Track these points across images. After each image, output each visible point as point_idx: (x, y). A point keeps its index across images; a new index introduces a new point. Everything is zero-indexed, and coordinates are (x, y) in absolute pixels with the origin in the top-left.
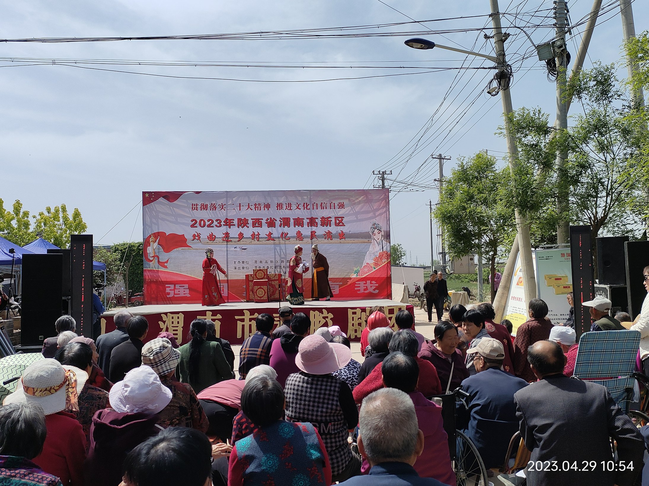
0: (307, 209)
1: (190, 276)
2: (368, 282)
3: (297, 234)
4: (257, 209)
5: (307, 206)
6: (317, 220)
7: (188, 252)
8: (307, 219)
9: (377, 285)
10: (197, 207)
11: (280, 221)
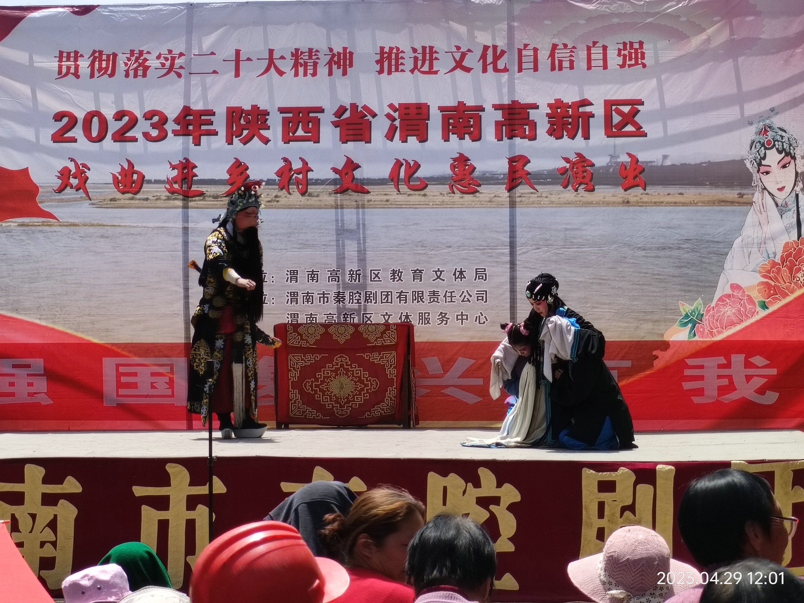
0: (496, 70)
1: (51, 325)
2: (738, 359)
3: (453, 167)
4: (301, 70)
5: (497, 58)
6: (533, 114)
7: (40, 236)
8: (496, 107)
9: (773, 372)
10: (77, 67)
11: (388, 116)
